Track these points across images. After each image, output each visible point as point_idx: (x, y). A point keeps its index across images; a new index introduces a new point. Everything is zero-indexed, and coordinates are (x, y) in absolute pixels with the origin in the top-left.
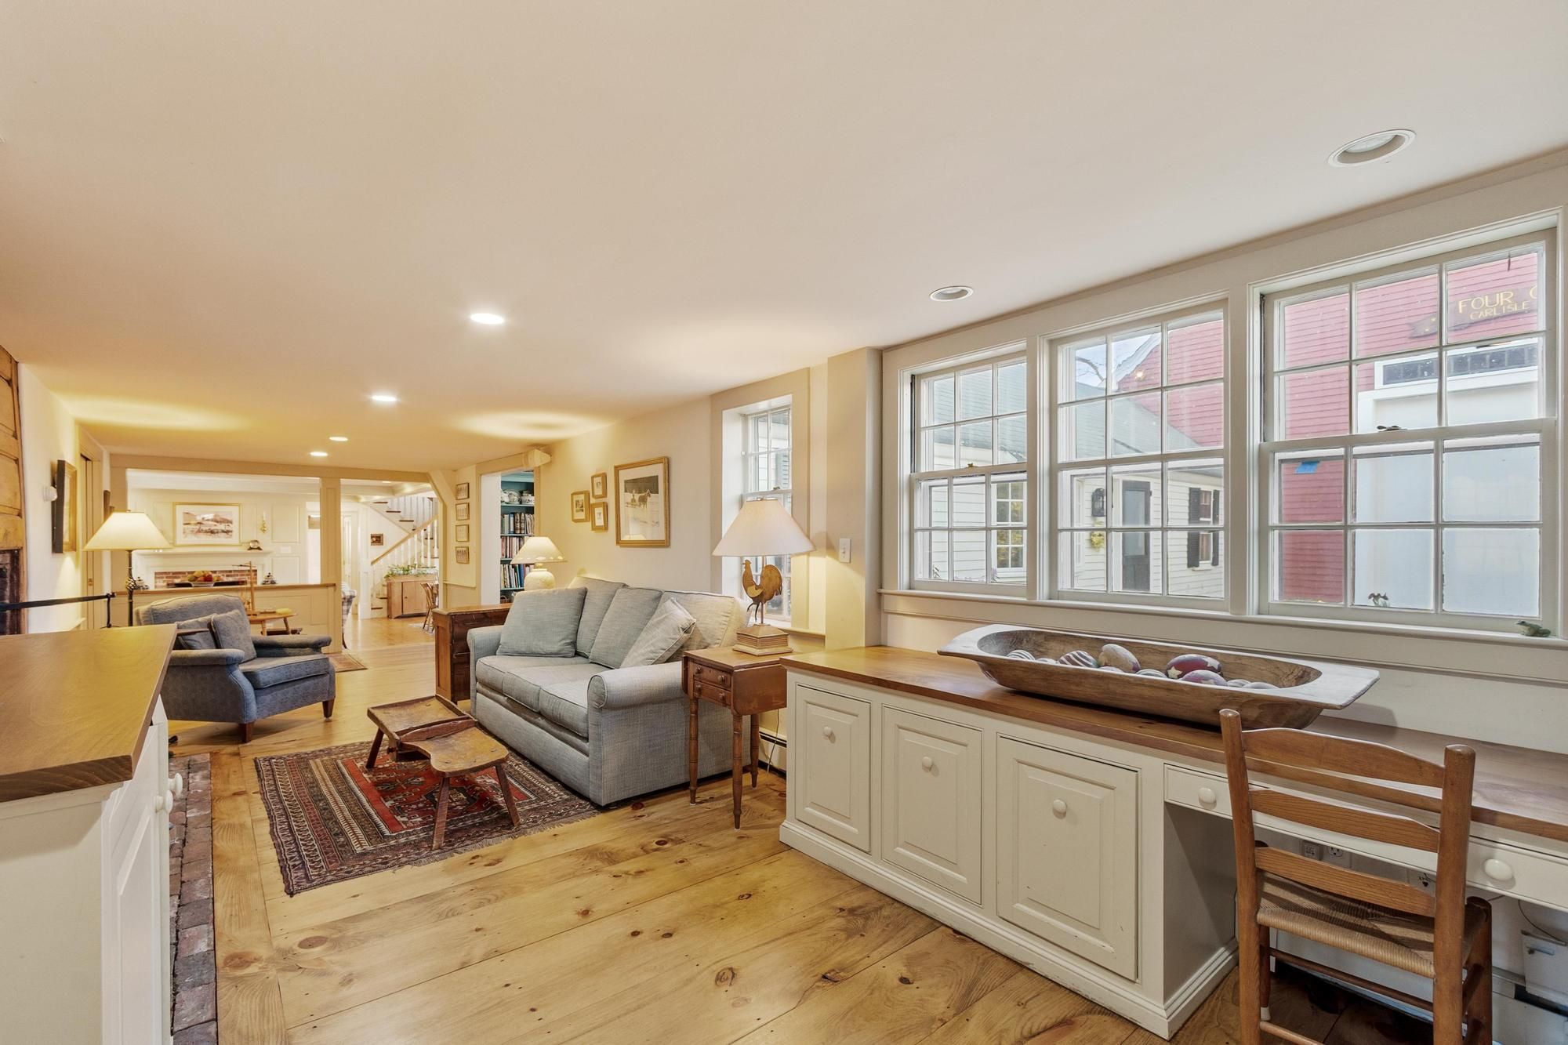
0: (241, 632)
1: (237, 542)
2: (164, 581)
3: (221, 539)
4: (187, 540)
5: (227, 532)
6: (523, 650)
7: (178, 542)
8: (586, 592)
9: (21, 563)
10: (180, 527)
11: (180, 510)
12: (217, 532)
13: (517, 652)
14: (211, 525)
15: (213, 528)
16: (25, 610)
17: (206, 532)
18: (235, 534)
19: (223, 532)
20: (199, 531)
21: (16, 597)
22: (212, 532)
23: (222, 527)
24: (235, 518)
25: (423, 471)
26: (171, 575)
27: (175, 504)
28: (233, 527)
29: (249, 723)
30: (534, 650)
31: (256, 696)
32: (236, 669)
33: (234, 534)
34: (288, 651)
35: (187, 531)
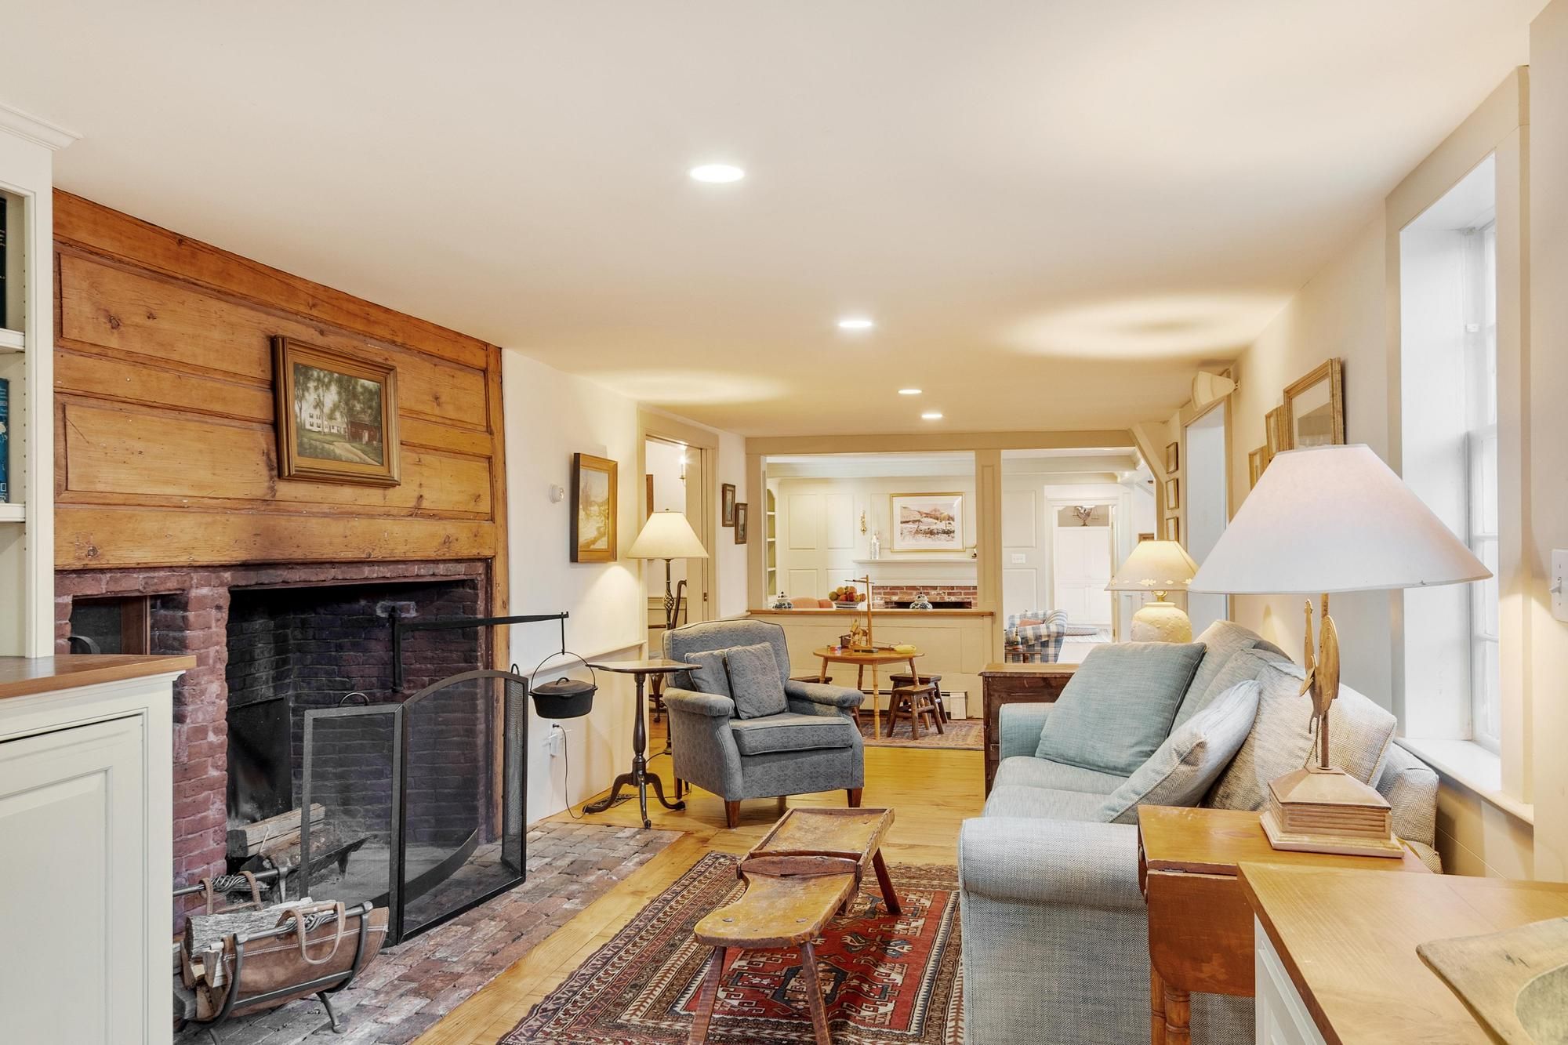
0: (764, 674)
1: (960, 547)
2: (882, 599)
3: (941, 542)
4: (907, 544)
5: (948, 532)
6: (1071, 753)
7: (897, 547)
8: (1204, 654)
9: (493, 573)
10: (898, 526)
11: (898, 503)
12: (938, 533)
13: (1061, 756)
14: (929, 524)
15: (933, 527)
16: (500, 629)
17: (925, 533)
18: (958, 535)
19: (944, 532)
20: (918, 532)
21: (488, 610)
22: (932, 533)
23: (942, 526)
24: (955, 512)
25: (1123, 427)
26: (888, 590)
27: (892, 496)
28: (955, 526)
29: (733, 802)
30: (1087, 756)
31: (743, 765)
32: (724, 724)
33: (955, 535)
34: (817, 707)
35: (905, 532)
